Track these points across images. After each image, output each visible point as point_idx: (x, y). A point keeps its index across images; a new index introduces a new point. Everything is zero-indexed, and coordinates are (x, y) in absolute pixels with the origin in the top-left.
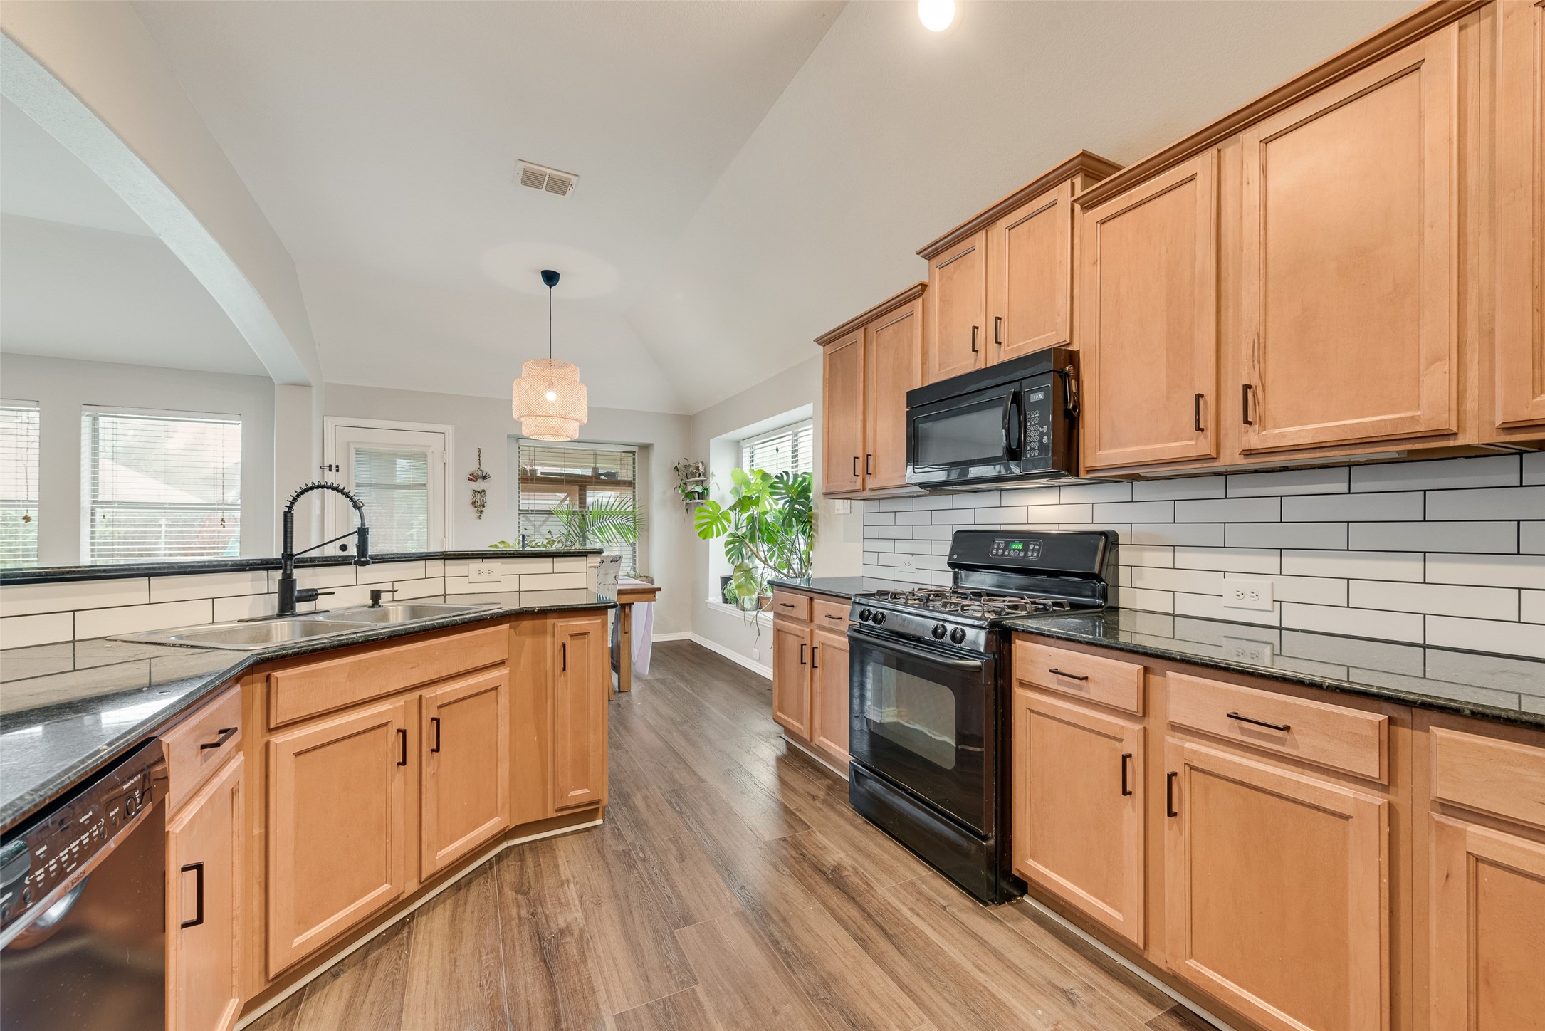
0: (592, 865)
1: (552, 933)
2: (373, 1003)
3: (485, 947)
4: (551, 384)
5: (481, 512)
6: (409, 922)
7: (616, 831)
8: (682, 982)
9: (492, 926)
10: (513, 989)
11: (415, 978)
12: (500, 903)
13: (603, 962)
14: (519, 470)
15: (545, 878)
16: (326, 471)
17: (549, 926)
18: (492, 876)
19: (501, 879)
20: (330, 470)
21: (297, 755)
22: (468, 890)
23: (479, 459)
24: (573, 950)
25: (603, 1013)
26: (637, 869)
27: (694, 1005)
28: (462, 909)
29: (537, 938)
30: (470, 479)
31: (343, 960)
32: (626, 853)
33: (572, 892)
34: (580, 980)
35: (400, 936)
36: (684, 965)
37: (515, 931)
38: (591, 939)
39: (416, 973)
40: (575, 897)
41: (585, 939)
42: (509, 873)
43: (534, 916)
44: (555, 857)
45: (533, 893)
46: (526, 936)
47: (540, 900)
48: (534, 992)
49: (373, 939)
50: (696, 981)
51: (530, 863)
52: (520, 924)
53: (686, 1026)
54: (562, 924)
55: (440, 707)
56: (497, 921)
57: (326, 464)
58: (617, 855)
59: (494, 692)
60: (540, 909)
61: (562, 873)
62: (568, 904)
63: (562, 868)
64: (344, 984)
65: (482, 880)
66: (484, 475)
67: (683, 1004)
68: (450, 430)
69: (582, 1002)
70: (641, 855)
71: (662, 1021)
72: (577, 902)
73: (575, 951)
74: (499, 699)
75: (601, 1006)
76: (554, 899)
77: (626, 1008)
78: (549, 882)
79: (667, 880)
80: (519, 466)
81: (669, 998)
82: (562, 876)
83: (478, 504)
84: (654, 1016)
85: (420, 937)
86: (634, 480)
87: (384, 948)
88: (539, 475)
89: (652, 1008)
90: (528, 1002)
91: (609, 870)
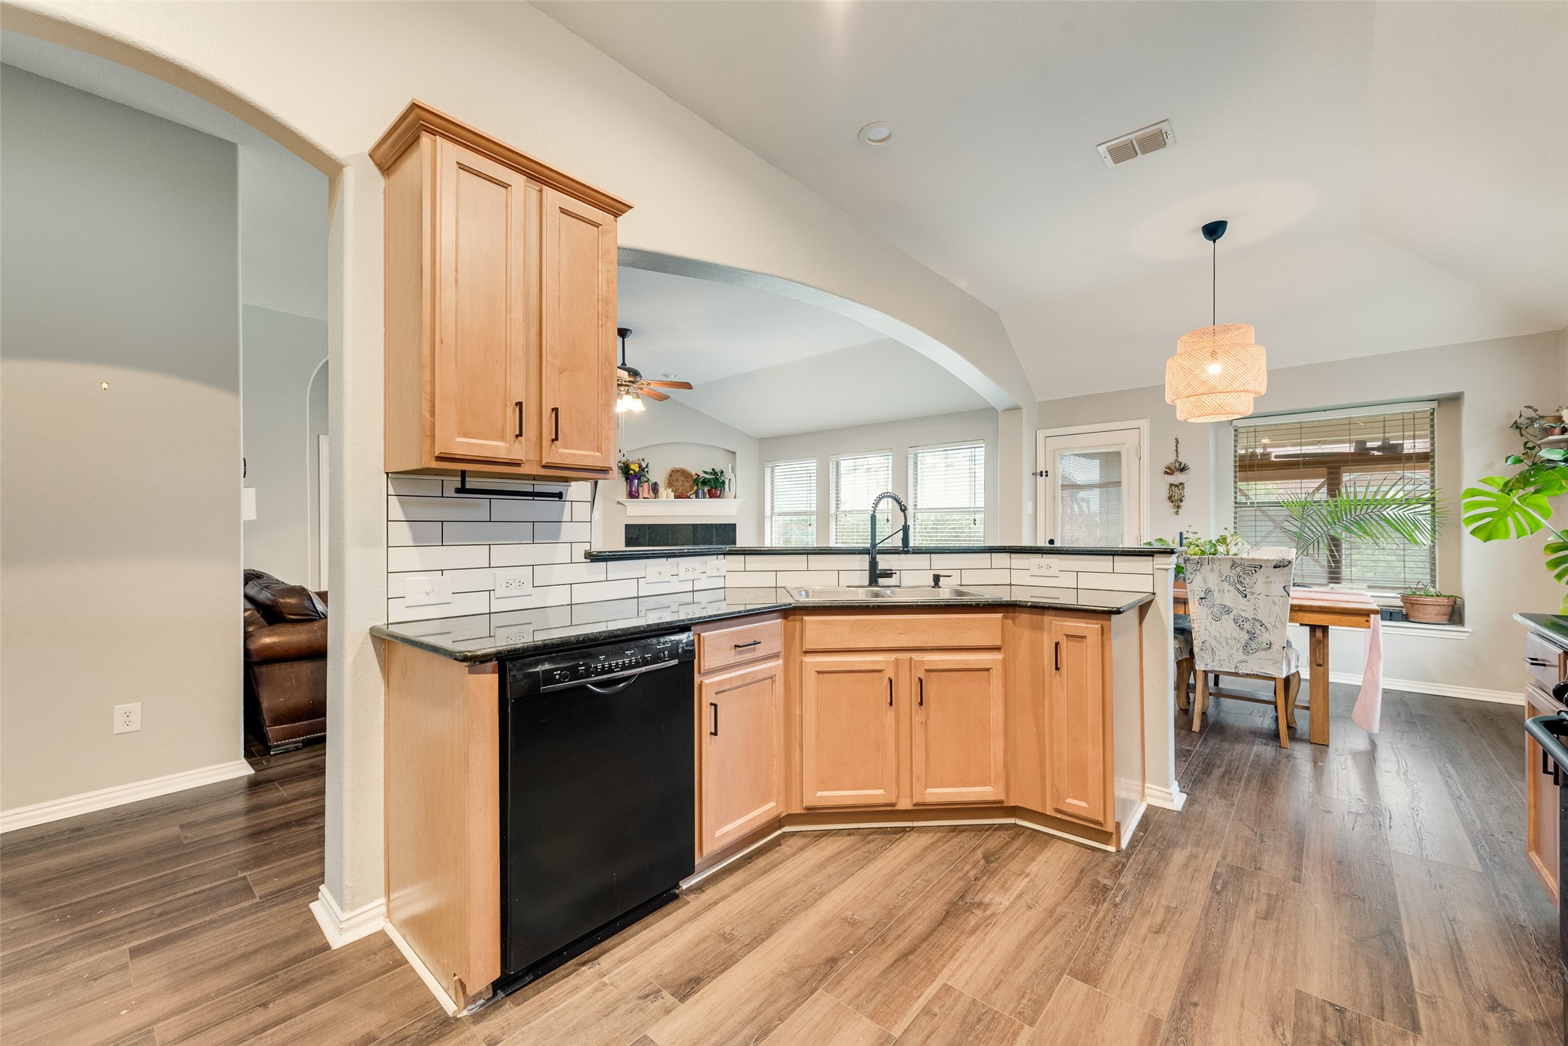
0: (1061, 877)
1: (973, 899)
2: (847, 860)
3: (926, 875)
4: (1214, 355)
5: (1179, 507)
6: (907, 831)
7: (1120, 866)
8: (1020, 1013)
9: (944, 866)
10: (910, 913)
11: (876, 864)
12: (966, 857)
13: (982, 946)
14: (1235, 456)
15: (1014, 861)
16: (1039, 477)
17: (977, 893)
18: (981, 837)
19: (985, 841)
20: (1042, 476)
21: (819, 672)
22: (957, 835)
23: (1177, 450)
24: (973, 921)
25: (940, 975)
26: (1098, 907)
27: (1008, 1036)
28: (941, 844)
29: (960, 895)
30: (1166, 473)
31: (859, 829)
32: (1105, 889)
33: (1021, 884)
34: (953, 942)
35: (895, 836)
36: (1038, 1005)
37: (954, 880)
38: (994, 924)
39: (880, 861)
40: (1019, 889)
41: (989, 921)
42: (993, 842)
43: (975, 880)
44: (1040, 852)
45: (994, 865)
46: (956, 888)
47: (992, 874)
48: (920, 924)
49: (882, 828)
50: (1031, 1024)
51: (1017, 844)
52: (961, 879)
53: (983, 1040)
54: (987, 900)
55: (927, 671)
56: (950, 866)
57: (1038, 471)
58: (1095, 884)
59: (986, 673)
60: (985, 878)
61: (1030, 867)
62: (1008, 890)
63: (1035, 863)
64: (846, 841)
65: (972, 834)
66: (1182, 467)
67: (1000, 1027)
68: (1144, 424)
69: (938, 956)
70: (1118, 900)
71: (971, 1018)
72: (1015, 894)
73: (973, 923)
74: (991, 681)
75: (945, 970)
76: (1003, 879)
77: (958, 987)
78: (1014, 866)
79: (1115, 936)
80: (1235, 451)
81: (996, 1012)
82: (1029, 868)
83: (1176, 498)
84: (969, 1011)
85: (903, 843)
86: (1433, 450)
87: (881, 836)
88: (1273, 459)
89: (975, 1005)
90: (910, 926)
91: (1072, 891)
